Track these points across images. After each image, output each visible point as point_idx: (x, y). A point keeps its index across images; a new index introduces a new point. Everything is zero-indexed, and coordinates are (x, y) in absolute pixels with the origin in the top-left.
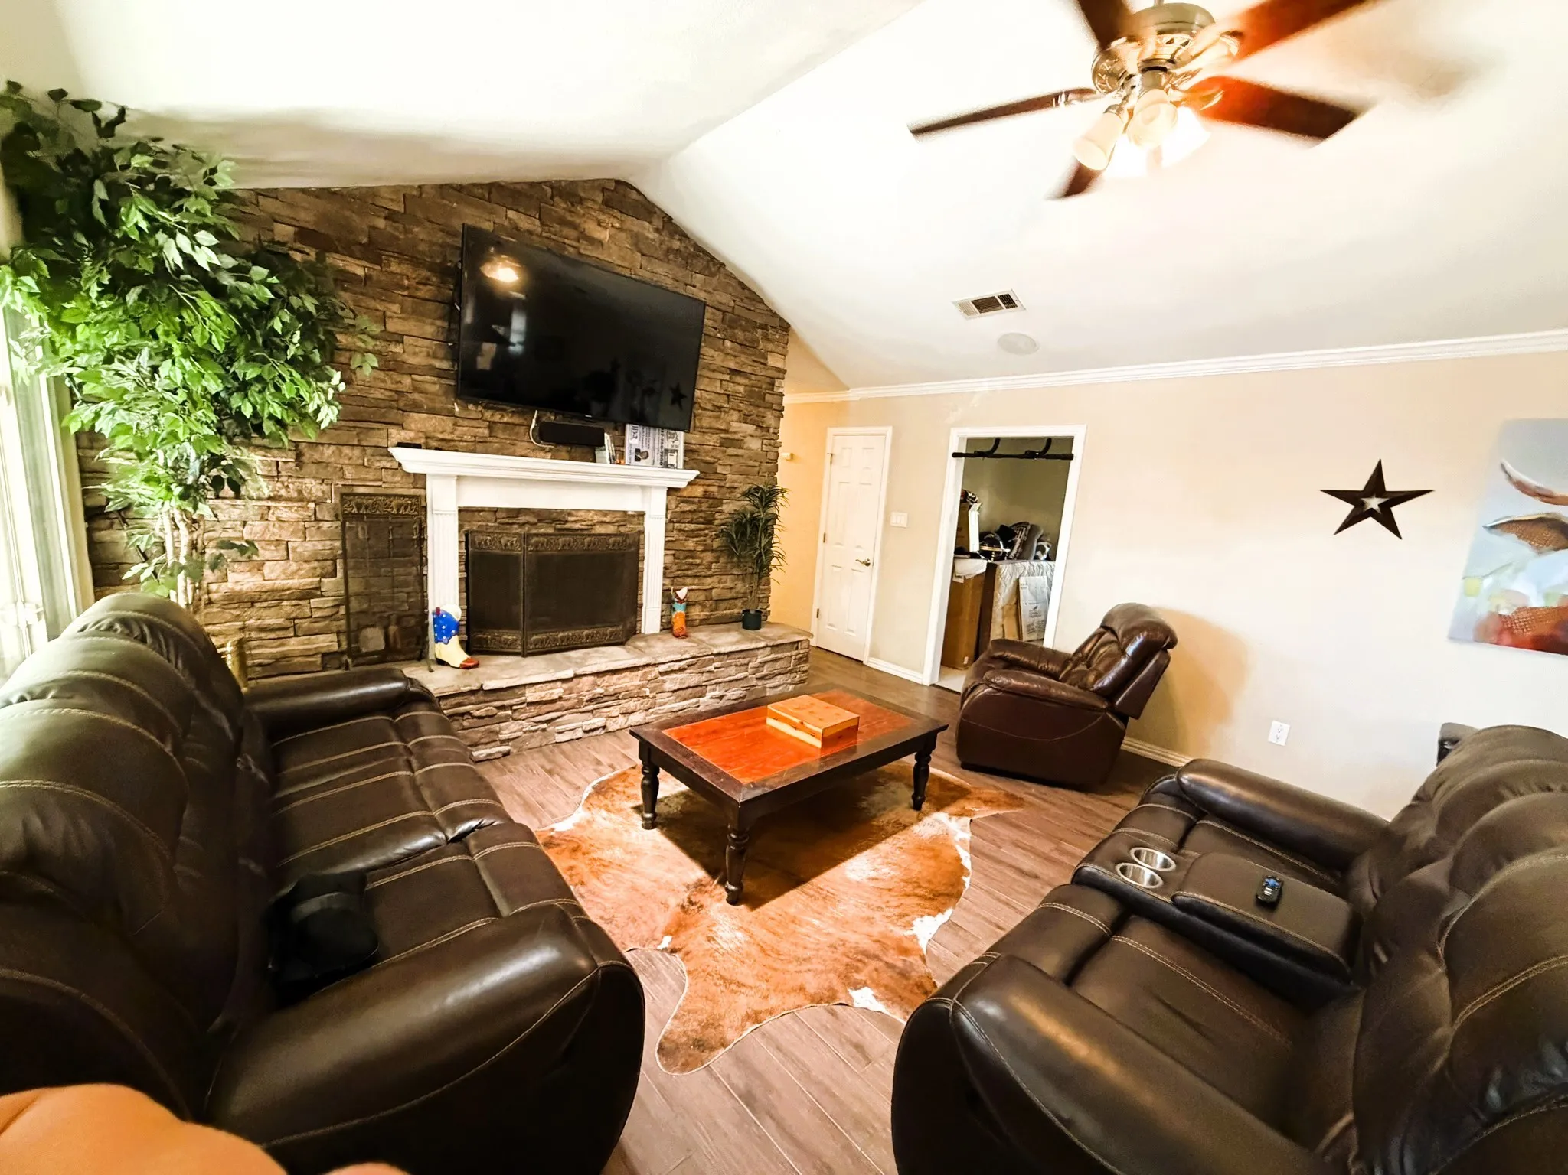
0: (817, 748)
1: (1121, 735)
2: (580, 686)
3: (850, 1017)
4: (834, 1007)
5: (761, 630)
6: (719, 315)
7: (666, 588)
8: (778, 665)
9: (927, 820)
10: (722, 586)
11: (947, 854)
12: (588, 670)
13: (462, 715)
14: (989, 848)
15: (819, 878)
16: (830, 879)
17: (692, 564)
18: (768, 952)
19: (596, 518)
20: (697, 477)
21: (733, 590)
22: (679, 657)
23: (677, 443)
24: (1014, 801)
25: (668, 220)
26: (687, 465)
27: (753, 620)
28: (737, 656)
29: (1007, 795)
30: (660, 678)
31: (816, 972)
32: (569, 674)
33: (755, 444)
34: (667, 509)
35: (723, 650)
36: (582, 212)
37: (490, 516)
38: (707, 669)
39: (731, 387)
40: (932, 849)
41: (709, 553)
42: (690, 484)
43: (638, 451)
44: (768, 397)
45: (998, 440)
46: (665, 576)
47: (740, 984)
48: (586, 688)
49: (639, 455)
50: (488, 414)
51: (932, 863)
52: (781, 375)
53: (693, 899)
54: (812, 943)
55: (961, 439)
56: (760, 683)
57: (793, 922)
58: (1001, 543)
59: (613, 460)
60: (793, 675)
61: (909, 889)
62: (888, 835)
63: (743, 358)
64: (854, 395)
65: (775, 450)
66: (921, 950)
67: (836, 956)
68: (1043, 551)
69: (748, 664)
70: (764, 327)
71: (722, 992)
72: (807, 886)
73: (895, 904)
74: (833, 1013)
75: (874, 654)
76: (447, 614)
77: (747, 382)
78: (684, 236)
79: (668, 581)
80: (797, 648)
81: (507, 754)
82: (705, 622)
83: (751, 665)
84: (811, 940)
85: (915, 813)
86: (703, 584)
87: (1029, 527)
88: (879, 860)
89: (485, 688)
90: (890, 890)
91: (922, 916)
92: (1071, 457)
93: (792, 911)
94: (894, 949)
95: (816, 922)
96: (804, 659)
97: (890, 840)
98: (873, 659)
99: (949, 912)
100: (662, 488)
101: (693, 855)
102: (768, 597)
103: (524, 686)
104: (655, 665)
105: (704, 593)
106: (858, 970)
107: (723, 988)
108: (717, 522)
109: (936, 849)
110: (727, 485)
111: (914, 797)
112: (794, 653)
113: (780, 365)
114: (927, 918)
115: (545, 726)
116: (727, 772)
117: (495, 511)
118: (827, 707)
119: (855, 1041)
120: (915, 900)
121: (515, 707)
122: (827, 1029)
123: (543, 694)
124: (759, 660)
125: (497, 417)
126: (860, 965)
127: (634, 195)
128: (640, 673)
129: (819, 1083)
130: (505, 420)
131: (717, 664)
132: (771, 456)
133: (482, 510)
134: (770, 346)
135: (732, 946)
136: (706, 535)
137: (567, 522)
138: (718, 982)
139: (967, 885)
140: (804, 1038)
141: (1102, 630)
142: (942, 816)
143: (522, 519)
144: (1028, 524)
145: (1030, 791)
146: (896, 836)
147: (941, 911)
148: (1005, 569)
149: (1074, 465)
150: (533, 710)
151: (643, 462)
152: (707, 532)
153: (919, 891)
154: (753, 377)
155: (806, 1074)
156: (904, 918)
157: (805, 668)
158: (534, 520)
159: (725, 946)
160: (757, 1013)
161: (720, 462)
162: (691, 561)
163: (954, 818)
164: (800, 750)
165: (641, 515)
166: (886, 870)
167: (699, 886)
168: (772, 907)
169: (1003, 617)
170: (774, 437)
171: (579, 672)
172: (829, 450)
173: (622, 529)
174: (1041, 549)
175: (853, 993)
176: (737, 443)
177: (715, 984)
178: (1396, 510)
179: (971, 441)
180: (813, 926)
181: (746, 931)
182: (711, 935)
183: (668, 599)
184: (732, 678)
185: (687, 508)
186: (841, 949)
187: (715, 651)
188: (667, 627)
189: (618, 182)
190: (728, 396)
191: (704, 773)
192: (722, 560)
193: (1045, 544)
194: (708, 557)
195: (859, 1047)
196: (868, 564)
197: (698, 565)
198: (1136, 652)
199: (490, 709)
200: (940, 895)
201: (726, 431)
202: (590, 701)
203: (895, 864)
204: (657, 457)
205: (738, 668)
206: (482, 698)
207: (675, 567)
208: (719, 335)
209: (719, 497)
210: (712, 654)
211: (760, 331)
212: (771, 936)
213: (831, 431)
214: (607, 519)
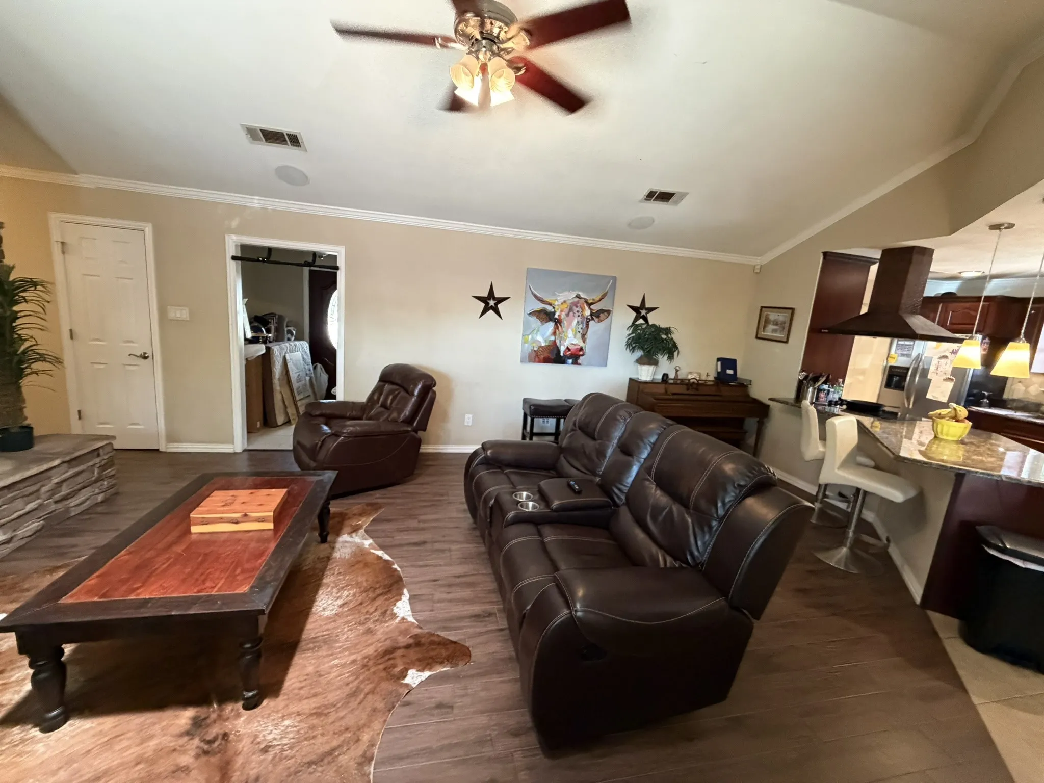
3: (419, 696)
4: (404, 700)
9: (338, 546)
11: (369, 559)
14: (388, 541)
15: (305, 632)
16: (312, 628)
18: (325, 712)
24: (375, 507)
29: (368, 504)
31: (372, 692)
40: (358, 562)
47: (329, 753)
51: (367, 570)
53: (208, 738)
54: (349, 676)
57: (318, 676)
61: (371, 595)
62: (323, 570)
66: (413, 623)
67: (372, 670)
72: (303, 644)
73: (372, 610)
74: (408, 704)
75: (171, 439)
84: (343, 676)
85: (325, 546)
88: (335, 590)
90: (361, 604)
91: (395, 604)
93: (310, 669)
94: (399, 635)
95: (334, 662)
96: (109, 464)
97: (327, 573)
98: (171, 445)
99: (405, 591)
106: (394, 666)
107: (320, 769)
109: (360, 560)
111: (321, 535)
114: (399, 604)
119: (434, 705)
120: (382, 598)
122: (414, 716)
126: (392, 662)
129: (441, 749)
135: (291, 736)
138: (310, 770)
139: (399, 569)
140: (409, 735)
141: (382, 383)
142: (344, 538)
145: (376, 497)
146: (329, 567)
147: (401, 594)
148: (276, 349)
153: (378, 592)
156: (387, 614)
159: (285, 741)
163: (354, 535)
166: (346, 593)
167: (200, 723)
168: (292, 680)
175: (407, 681)
177: (309, 774)
178: (499, 306)
180: (336, 666)
181: (289, 715)
182: (262, 746)
186: (370, 664)
191: (188, 608)
195: (440, 706)
200: (391, 585)
203: (347, 586)
212: (313, 700)
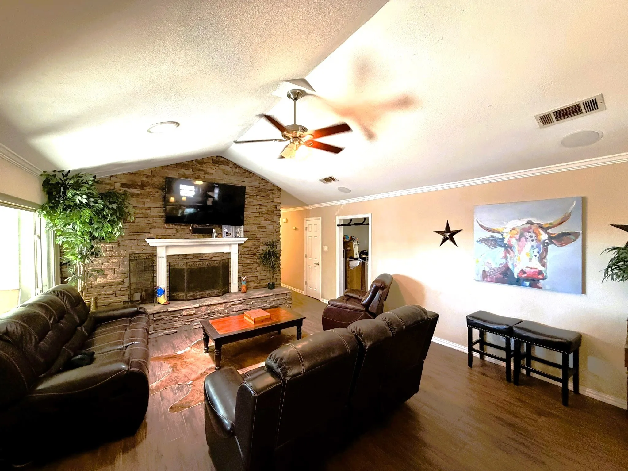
5: (275, 289)
6: (254, 189)
7: (239, 276)
8: (279, 301)
10: (261, 275)
12: (204, 304)
13: (161, 319)
17: (248, 268)
19: (213, 255)
20: (248, 240)
21: (266, 276)
22: (239, 299)
23: (241, 229)
26: (245, 236)
27: (272, 286)
28: (261, 298)
30: (232, 307)
32: (197, 306)
33: (271, 227)
34: (239, 251)
36: (205, 166)
37: (178, 257)
38: (250, 303)
39: (260, 210)
41: (256, 264)
42: (246, 242)
43: (227, 233)
44: (275, 212)
45: (351, 220)
46: (239, 272)
49: (227, 234)
50: (176, 227)
52: (279, 204)
55: (340, 220)
59: (217, 237)
63: (264, 201)
64: (310, 207)
65: (278, 228)
70: (271, 190)
76: (160, 288)
77: (266, 208)
79: (240, 274)
81: (176, 332)
82: (254, 288)
83: (267, 302)
86: (254, 275)
89: (168, 310)
92: (368, 224)
96: (290, 298)
98: (322, 299)
100: (236, 244)
102: (280, 278)
103: (182, 310)
104: (229, 302)
105: (255, 277)
108: (258, 254)
110: (261, 241)
112: (286, 297)
113: (278, 201)
115: (189, 323)
117: (179, 255)
121: (179, 317)
123: (188, 312)
124: (271, 300)
125: (179, 227)
127: (222, 159)
128: (223, 305)
130: (182, 228)
131: (253, 302)
132: (278, 230)
133: (174, 255)
134: (274, 196)
136: (254, 258)
137: (203, 257)
143: (188, 257)
150: (185, 318)
151: (229, 236)
152: (254, 257)
154: (268, 206)
157: (290, 303)
158: (191, 257)
161: (258, 234)
162: (248, 267)
165: (229, 253)
170: (278, 224)
171: (201, 305)
172: (305, 226)
173: (223, 258)
176: (264, 227)
179: (343, 221)
183: (240, 280)
185: (246, 250)
187: (254, 297)
188: (240, 290)
189: (217, 156)
190: (260, 213)
192: (261, 266)
194: (256, 265)
196: (318, 265)
197: (252, 268)
199: (170, 317)
201: (259, 224)
202: (206, 315)
204: (234, 234)
205: (263, 303)
206: (168, 314)
207: (243, 269)
208: (254, 195)
209: (258, 245)
210: (251, 298)
211: (269, 192)
213: (305, 219)
214: (217, 255)
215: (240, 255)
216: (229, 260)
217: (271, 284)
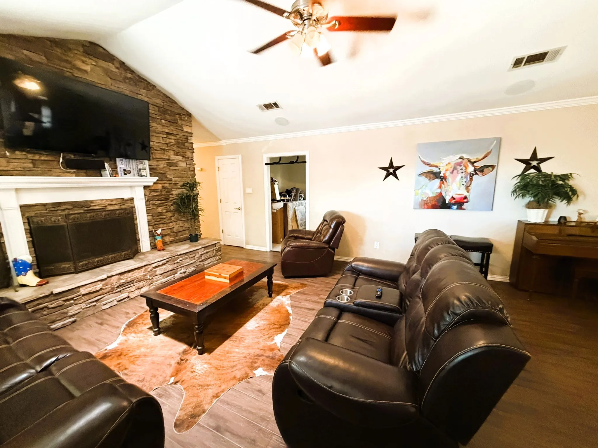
0: (228, 283)
1: (333, 255)
2: (112, 281)
3: (255, 381)
4: (248, 380)
5: (199, 242)
6: (157, 108)
7: (150, 230)
8: (208, 254)
9: (274, 300)
10: (178, 226)
11: (283, 310)
12: (114, 273)
13: (42, 309)
14: (298, 304)
15: (236, 333)
16: (241, 332)
17: (161, 218)
18: (219, 369)
19: (107, 203)
20: (158, 180)
21: (183, 227)
22: (162, 259)
23: (145, 166)
24: (303, 285)
25: (122, 64)
26: (151, 175)
27: (194, 238)
28: (188, 254)
29: (301, 284)
30: (154, 270)
31: (239, 369)
32: (105, 276)
33: (183, 165)
34: (145, 195)
35: (182, 253)
36: (72, 55)
37: (42, 208)
38: (176, 262)
39: (168, 141)
40: (278, 310)
41: (169, 213)
42: (154, 183)
43: (125, 170)
44: (186, 144)
45: (280, 158)
46: (149, 225)
47: (208, 386)
48: (115, 282)
49: (126, 172)
50: (30, 156)
51: (279, 315)
52: (191, 135)
53: (183, 358)
54: (237, 359)
55: (267, 158)
56: (201, 263)
57: (228, 353)
58: (287, 196)
59: (111, 175)
60: (215, 257)
61: (271, 327)
62: (261, 309)
63: (172, 128)
64: (223, 143)
65: (193, 166)
66: (278, 347)
67: (246, 360)
68: (302, 197)
69: (195, 256)
70: (179, 114)
71: (201, 391)
72: (232, 338)
73: (266, 334)
74: (248, 382)
75: (247, 243)
76: (21, 260)
77: (175, 138)
78: (132, 72)
79: (151, 227)
80: (215, 247)
81: (74, 322)
82: (172, 242)
83: (196, 256)
84: (236, 357)
85: (270, 299)
86: (169, 226)
87: (296, 189)
88: (259, 320)
89: (54, 293)
90: (264, 329)
91: (277, 335)
92: (305, 162)
93: (227, 349)
94: (268, 350)
95: (237, 350)
96: (219, 250)
97: (262, 311)
98: (247, 246)
99: (286, 331)
100: (141, 186)
101: (180, 340)
102: (200, 228)
103: (79, 287)
104: (150, 265)
105: (170, 230)
106: (256, 363)
107: (201, 390)
108: (171, 199)
109: (279, 309)
110: (173, 183)
111: (269, 293)
112: (215, 248)
113: (189, 131)
114: (279, 335)
115: (95, 303)
116: (190, 302)
117: (45, 205)
118: (230, 266)
119: (258, 389)
120: (274, 330)
121: (75, 299)
122: (247, 389)
123: (90, 289)
124: (199, 254)
125: (37, 157)
126: (256, 360)
127: (101, 50)
128: (143, 269)
129: (245, 410)
130: (43, 158)
131: (180, 259)
132: (192, 169)
133: (36, 205)
134: (184, 123)
135: (203, 371)
136: (166, 205)
137: (91, 206)
138: (199, 388)
139: (291, 319)
140: (238, 396)
141: (323, 221)
142: (280, 297)
143: (63, 207)
144: (295, 188)
145: (308, 281)
146: (264, 309)
147: (283, 331)
148: (290, 204)
149: (307, 165)
150: (86, 298)
151: (128, 175)
152: (167, 204)
153: (276, 326)
154: (178, 136)
155: (241, 409)
156: (271, 338)
157: (220, 254)
158: (70, 207)
159: (200, 372)
160: (217, 394)
161: (168, 173)
162: (161, 217)
163: (284, 297)
164: (221, 285)
165: (132, 199)
166: (262, 322)
167: (185, 352)
168: (219, 351)
169: (292, 222)
170: (192, 161)
171: (110, 275)
172: (217, 165)
173: (123, 207)
174: (301, 196)
175: (255, 372)
176: (175, 164)
177: (197, 389)
178: (397, 172)
179: (271, 159)
180: (236, 352)
181: (208, 363)
182: (193, 370)
183: (152, 235)
184: (188, 263)
185: (155, 194)
186: (248, 357)
187: (179, 254)
188: (154, 247)
189: (91, 43)
190: (167, 144)
191: (179, 304)
192: (176, 215)
193: (302, 194)
194: (169, 214)
195: (260, 391)
196: (239, 209)
197: (165, 218)
198: (334, 226)
199: (60, 302)
200: (282, 325)
201: (169, 159)
202: (118, 287)
203: (265, 319)
204: (136, 173)
205: (190, 259)
206: (53, 298)
207: (153, 221)
208: (158, 117)
209: (170, 188)
210: (177, 255)
211: (178, 116)
212: (218, 362)
213: (217, 158)
214: (114, 203)
215: (148, 201)
216: (134, 209)
217: (193, 235)
